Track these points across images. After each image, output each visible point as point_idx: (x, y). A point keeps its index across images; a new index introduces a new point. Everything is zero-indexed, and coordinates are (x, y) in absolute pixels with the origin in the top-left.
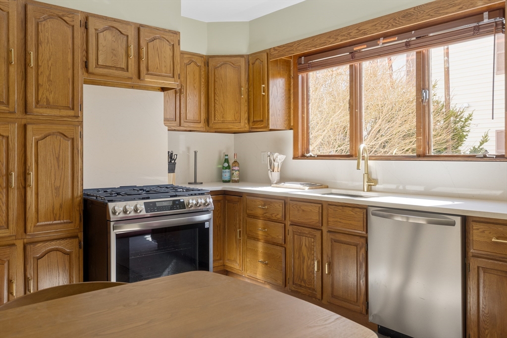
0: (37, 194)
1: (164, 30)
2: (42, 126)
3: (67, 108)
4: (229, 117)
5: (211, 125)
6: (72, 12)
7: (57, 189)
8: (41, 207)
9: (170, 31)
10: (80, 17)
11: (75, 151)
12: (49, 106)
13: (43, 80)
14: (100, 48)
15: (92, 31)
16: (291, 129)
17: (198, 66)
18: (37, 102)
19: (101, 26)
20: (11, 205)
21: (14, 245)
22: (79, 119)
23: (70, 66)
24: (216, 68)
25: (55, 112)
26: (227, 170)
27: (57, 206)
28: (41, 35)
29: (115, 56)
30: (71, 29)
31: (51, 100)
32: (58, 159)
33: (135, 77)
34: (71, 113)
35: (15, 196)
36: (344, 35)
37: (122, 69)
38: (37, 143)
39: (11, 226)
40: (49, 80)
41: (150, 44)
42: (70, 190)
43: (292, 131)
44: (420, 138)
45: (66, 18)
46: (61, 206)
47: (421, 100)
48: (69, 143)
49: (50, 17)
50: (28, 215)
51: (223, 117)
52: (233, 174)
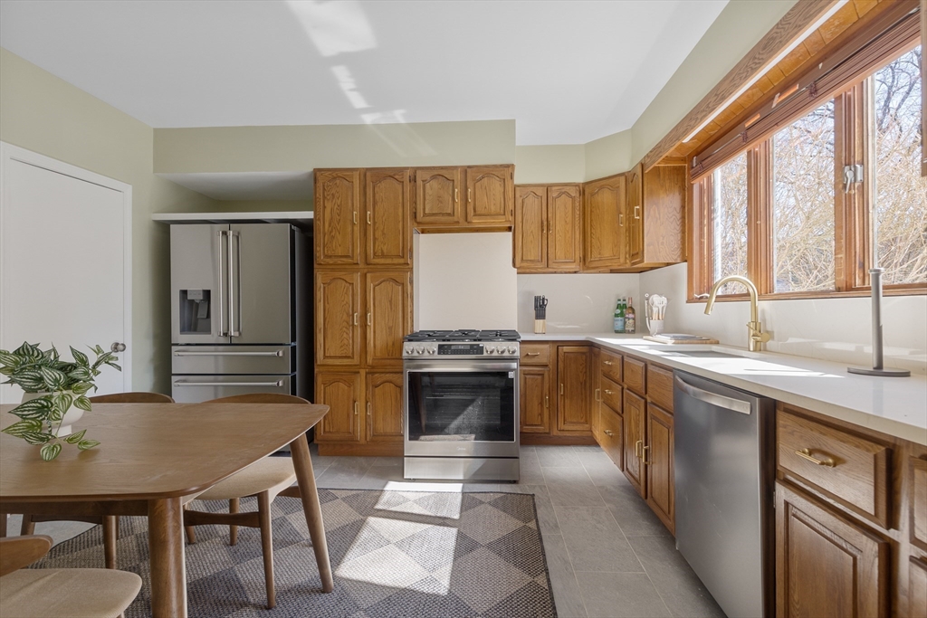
0: (374, 332)
1: (495, 166)
2: (378, 274)
3: (398, 256)
4: (607, 253)
5: (587, 264)
6: (402, 170)
7: (390, 328)
8: (378, 343)
9: (501, 166)
10: (408, 173)
11: (405, 295)
12: (383, 256)
13: (378, 234)
14: (427, 197)
15: (419, 182)
16: (686, 261)
17: (571, 197)
18: (375, 254)
19: (427, 176)
20: (355, 340)
21: (358, 372)
22: (410, 266)
23: (401, 218)
24: (592, 195)
25: (389, 261)
26: (620, 318)
27: (390, 344)
28: (377, 196)
29: (441, 202)
30: (401, 186)
31: (385, 251)
32: (391, 302)
33: (462, 220)
34: (402, 261)
35: (358, 332)
36: (703, 111)
37: (449, 214)
38: (374, 289)
39: (355, 357)
40: (384, 234)
41: (478, 184)
42: (401, 330)
43: (686, 263)
44: (839, 256)
45: (396, 177)
46: (393, 344)
47: (841, 186)
48: (400, 288)
49: (385, 178)
50: (368, 349)
51: (600, 254)
52: (625, 323)
